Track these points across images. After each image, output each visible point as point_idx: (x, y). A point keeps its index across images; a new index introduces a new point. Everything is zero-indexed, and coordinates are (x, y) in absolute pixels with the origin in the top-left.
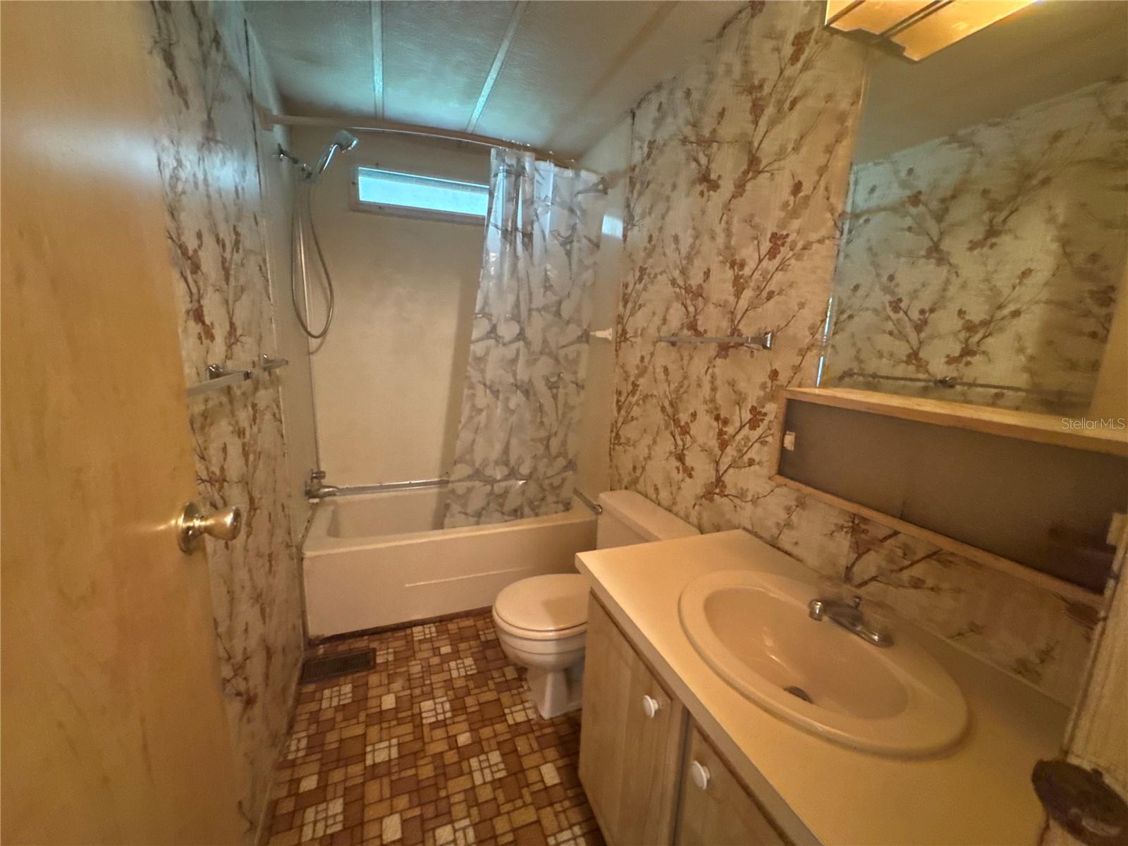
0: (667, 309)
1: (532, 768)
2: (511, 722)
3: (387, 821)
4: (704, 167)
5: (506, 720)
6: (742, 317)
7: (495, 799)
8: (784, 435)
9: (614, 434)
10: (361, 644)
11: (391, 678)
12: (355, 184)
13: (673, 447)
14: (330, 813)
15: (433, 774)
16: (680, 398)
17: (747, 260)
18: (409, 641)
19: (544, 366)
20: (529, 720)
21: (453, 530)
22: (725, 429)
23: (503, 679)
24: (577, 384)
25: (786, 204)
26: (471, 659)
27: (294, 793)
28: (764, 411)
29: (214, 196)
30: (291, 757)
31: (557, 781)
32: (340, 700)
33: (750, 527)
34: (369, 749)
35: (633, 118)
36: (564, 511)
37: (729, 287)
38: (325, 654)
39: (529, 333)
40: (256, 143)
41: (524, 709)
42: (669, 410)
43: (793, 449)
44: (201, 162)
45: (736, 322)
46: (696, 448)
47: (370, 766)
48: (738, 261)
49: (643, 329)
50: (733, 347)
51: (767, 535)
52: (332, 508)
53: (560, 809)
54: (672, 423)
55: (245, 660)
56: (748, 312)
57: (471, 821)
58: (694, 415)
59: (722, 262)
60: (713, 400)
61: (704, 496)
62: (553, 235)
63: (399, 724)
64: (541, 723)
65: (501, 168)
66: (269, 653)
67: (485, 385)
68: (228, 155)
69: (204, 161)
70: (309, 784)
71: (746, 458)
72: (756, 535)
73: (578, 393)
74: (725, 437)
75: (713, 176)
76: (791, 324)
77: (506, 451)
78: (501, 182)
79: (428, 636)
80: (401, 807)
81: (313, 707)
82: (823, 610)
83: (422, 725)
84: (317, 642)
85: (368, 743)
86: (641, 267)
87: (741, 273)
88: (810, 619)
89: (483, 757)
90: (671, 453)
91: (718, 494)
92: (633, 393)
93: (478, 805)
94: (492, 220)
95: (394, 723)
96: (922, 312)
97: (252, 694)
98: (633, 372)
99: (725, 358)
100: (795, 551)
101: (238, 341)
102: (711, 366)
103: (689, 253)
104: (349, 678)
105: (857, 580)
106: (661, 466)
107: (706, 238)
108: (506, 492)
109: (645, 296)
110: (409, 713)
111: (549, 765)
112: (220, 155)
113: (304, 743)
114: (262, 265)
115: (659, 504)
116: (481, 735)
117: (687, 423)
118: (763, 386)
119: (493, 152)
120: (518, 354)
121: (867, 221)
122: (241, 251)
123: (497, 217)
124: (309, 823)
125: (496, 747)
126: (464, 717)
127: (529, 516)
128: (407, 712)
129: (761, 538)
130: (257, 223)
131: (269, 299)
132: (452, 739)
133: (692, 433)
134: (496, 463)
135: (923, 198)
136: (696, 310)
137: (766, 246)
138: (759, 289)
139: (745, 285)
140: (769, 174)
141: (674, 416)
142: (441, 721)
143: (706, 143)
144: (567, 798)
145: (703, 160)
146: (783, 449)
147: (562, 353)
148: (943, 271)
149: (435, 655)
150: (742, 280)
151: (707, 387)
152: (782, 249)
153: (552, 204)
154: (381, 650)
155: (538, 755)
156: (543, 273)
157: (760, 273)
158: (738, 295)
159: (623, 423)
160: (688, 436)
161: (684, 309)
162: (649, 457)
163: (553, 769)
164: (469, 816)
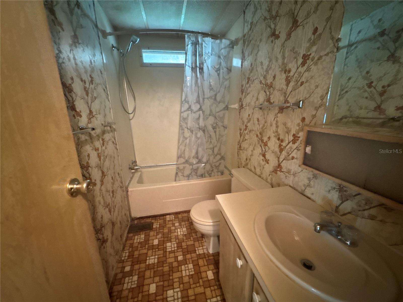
0: (258, 94)
1: (204, 272)
2: (198, 253)
3: (151, 286)
4: (273, 29)
5: (196, 252)
6: (289, 94)
7: (189, 282)
8: (306, 146)
9: (239, 146)
10: (149, 220)
11: (157, 234)
12: (141, 56)
13: (261, 151)
14: (133, 280)
15: (168, 270)
16: (263, 131)
17: (291, 68)
18: (165, 221)
19: (211, 120)
20: (204, 253)
21: (179, 182)
22: (282, 144)
23: (196, 237)
24: (224, 127)
25: (310, 39)
26: (185, 228)
27: (122, 272)
28: (298, 136)
29: (80, 64)
30: (123, 259)
31: (213, 278)
32: (140, 240)
33: (292, 186)
34: (148, 258)
35: (244, 14)
36: (221, 175)
37: (284, 81)
38: (137, 223)
39: (203, 108)
40: (100, 44)
41: (203, 249)
42: (260, 136)
43: (310, 153)
44: (71, 51)
45: (287, 97)
46: (270, 152)
47: (147, 265)
48: (287, 70)
49: (249, 103)
50: (285, 108)
51: (300, 190)
52: (139, 173)
53: (213, 289)
54: (260, 141)
55: (102, 228)
56: (292, 93)
57: (180, 289)
58: (269, 138)
59: (281, 71)
60: (277, 132)
61: (273, 171)
62: (212, 68)
63: (158, 250)
64: (209, 255)
65: (190, 42)
66: (113, 224)
67: (188, 128)
68: (86, 48)
69: (73, 50)
70: (128, 269)
71: (291, 156)
72: (294, 189)
73: (224, 131)
74: (282, 147)
75: (277, 33)
76: (312, 96)
77: (197, 153)
78: (190, 48)
79: (171, 219)
80: (156, 281)
81: (131, 242)
82: (321, 229)
83: (166, 251)
84: (135, 219)
85: (148, 256)
86: (248, 77)
87: (289, 75)
88: (315, 232)
89: (186, 266)
90: (260, 153)
91: (279, 171)
92: (246, 129)
93: (183, 283)
94: (187, 64)
95: (157, 250)
96: (383, 87)
97: (105, 239)
98: (246, 121)
99: (282, 113)
100: (312, 197)
101: (94, 116)
102: (276, 117)
103: (267, 69)
104: (144, 232)
105: (341, 213)
106: (257, 159)
107: (274, 61)
108: (198, 168)
109: (250, 89)
110: (162, 247)
111: (211, 272)
112: (82, 49)
113: (127, 254)
114: (105, 89)
115: (256, 174)
116: (187, 257)
117: (266, 141)
118: (298, 125)
119: (186, 36)
120: (200, 116)
121: (356, 47)
122: (94, 84)
123: (189, 63)
124: (126, 283)
125: (191, 262)
126: (181, 250)
127: (207, 177)
128: (162, 246)
129: (297, 190)
130: (102, 74)
131: (109, 101)
132: (176, 257)
133: (268, 145)
134: (193, 158)
135: (386, 32)
136: (270, 93)
137: (300, 61)
138: (297, 81)
139: (291, 80)
140: (302, 27)
141: (261, 138)
142: (173, 250)
143: (274, 18)
144: (216, 285)
145: (273, 26)
146: (305, 153)
147: (217, 114)
148: (397, 66)
149: (173, 226)
150: (289, 78)
151: (274, 126)
152: (308, 61)
153: (211, 55)
154: (155, 223)
155: (206, 267)
156: (209, 84)
157: (297, 73)
158: (287, 85)
159: (242, 142)
160: (267, 147)
161: (265, 93)
162: (252, 155)
163: (212, 273)
164: (180, 287)
